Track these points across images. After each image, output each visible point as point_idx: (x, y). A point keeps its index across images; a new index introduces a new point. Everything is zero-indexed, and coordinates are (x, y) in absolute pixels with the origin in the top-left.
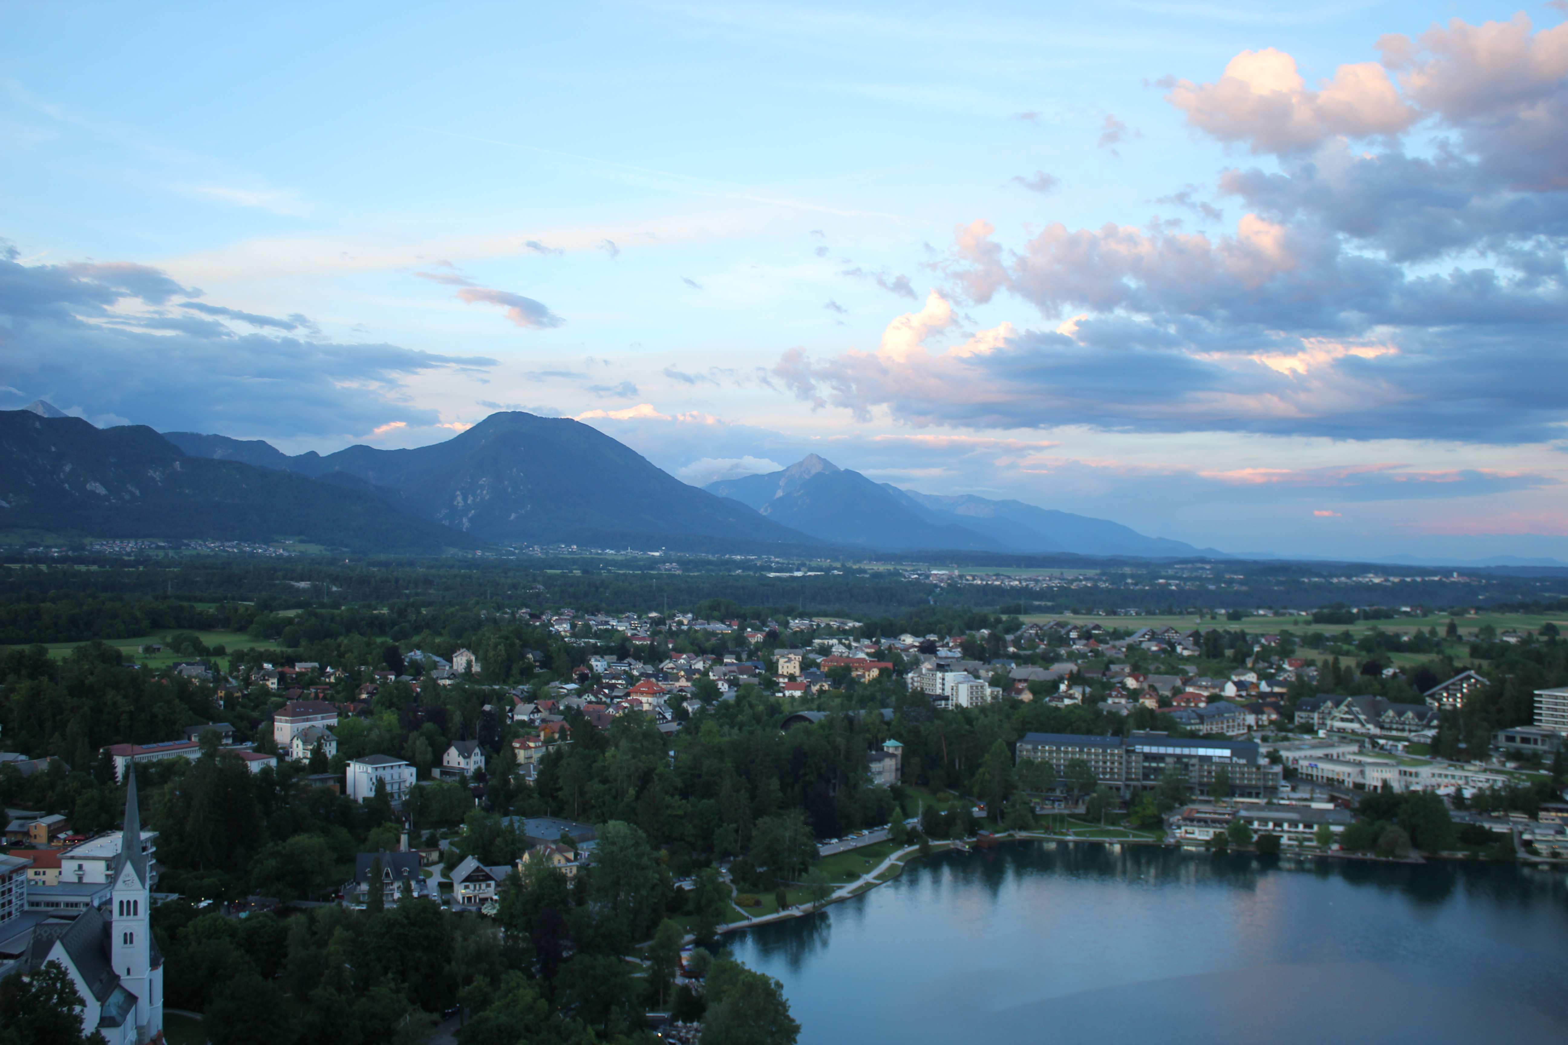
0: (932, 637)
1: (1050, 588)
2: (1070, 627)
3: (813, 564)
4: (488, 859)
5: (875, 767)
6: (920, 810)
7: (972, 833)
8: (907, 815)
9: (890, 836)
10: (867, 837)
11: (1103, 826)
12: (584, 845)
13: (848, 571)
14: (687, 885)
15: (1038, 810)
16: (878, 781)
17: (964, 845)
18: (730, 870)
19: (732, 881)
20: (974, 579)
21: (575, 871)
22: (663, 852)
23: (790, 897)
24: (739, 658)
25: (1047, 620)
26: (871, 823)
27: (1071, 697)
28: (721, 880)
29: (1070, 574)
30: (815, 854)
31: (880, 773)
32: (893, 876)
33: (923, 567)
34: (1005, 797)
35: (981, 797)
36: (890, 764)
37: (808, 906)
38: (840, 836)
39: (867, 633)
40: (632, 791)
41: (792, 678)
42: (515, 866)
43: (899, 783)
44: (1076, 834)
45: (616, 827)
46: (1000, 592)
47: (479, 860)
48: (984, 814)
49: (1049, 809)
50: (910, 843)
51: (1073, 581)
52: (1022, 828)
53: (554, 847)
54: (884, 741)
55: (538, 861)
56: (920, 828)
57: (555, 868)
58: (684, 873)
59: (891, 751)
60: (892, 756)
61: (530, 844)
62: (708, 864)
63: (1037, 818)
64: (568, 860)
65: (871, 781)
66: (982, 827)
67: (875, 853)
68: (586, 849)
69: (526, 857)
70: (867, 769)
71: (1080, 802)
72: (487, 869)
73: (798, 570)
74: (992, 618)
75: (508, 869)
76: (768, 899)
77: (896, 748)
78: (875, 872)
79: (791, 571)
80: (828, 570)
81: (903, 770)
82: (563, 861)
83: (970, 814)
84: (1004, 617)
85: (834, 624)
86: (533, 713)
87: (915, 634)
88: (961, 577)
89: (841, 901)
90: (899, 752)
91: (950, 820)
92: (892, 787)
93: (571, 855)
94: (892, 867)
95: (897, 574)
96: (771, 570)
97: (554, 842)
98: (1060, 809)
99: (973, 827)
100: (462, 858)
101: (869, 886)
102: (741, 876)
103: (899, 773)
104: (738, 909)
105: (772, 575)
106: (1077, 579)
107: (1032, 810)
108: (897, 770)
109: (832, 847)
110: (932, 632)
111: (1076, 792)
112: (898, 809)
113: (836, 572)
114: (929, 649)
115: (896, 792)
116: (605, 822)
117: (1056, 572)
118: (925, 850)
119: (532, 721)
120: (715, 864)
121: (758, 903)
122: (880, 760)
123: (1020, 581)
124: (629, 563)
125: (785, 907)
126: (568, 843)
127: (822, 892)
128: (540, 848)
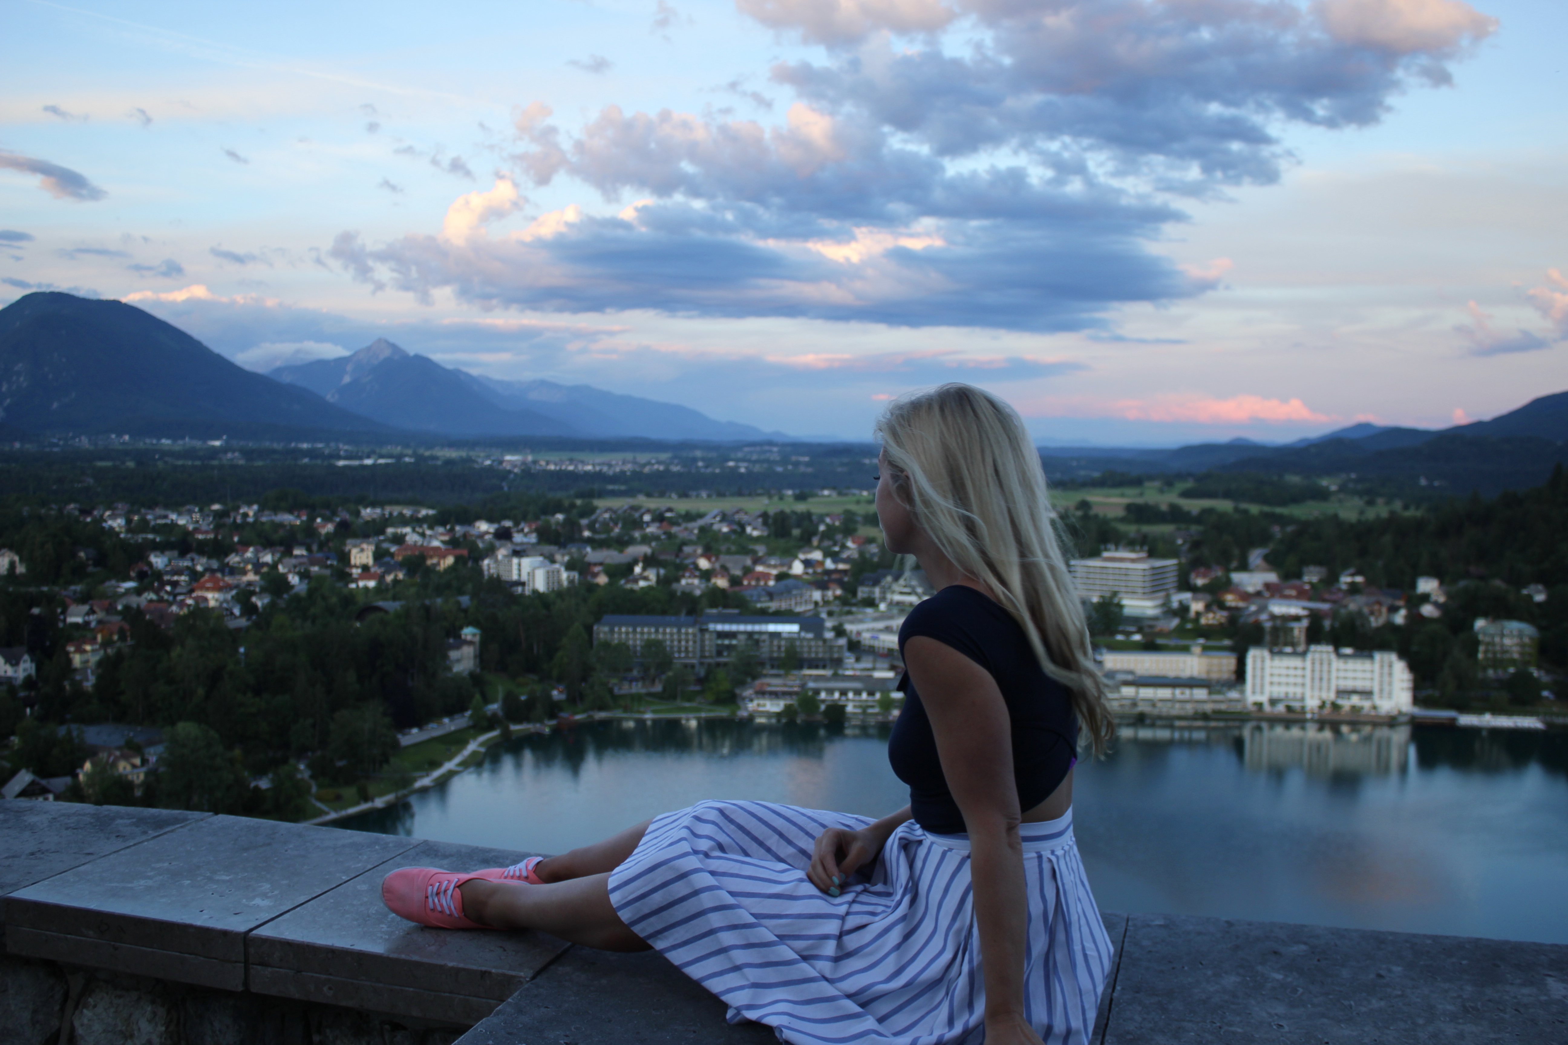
0: (508, 524)
1: (623, 473)
2: (643, 510)
3: (384, 451)
4: (44, 770)
5: (453, 654)
6: (500, 696)
7: (552, 716)
8: (487, 701)
9: (471, 723)
10: (449, 725)
11: (679, 703)
12: (152, 750)
13: (420, 458)
14: (264, 784)
15: (616, 691)
16: (457, 668)
17: (546, 728)
18: (309, 766)
19: (312, 777)
20: (548, 463)
21: (142, 777)
22: (237, 752)
23: (371, 789)
24: (309, 549)
25: (621, 504)
26: (451, 711)
27: (646, 579)
28: (299, 776)
29: (642, 458)
30: (396, 745)
31: (458, 661)
32: (476, 763)
33: (496, 453)
34: (584, 679)
35: (560, 680)
36: (468, 651)
37: (390, 797)
38: (420, 724)
39: (440, 520)
40: (201, 691)
41: (365, 568)
42: (75, 776)
43: (478, 670)
44: (654, 712)
45: (186, 729)
46: (574, 477)
47: (35, 772)
48: (563, 697)
49: (626, 689)
50: (490, 728)
51: (644, 465)
52: (601, 708)
53: (118, 753)
54: (461, 628)
55: (101, 769)
56: (500, 713)
57: (121, 776)
58: (260, 772)
59: (469, 638)
60: (470, 643)
61: (91, 753)
62: (285, 761)
63: (615, 698)
64: (134, 766)
65: (449, 669)
66: (561, 709)
67: (456, 741)
68: (153, 754)
69: (88, 766)
70: (445, 657)
71: (657, 681)
72: (44, 782)
73: (368, 457)
74: (566, 503)
75: (68, 780)
76: (349, 792)
77: (474, 635)
78: (458, 759)
79: (361, 458)
80: (399, 457)
81: (482, 657)
82: (129, 768)
83: (549, 697)
84: (579, 502)
85: (407, 512)
86: (88, 614)
87: (490, 520)
88: (535, 462)
89: (424, 791)
90: (477, 639)
91: (530, 704)
92: (472, 675)
93: (137, 761)
94: (474, 753)
95: (469, 460)
96: (339, 458)
97: (119, 748)
98: (637, 688)
99: (553, 709)
100: (14, 773)
101: (451, 774)
102: (320, 771)
103: (478, 660)
104: (319, 805)
105: (341, 463)
106: (649, 463)
107: (611, 691)
108: (475, 657)
109: (414, 736)
110: (506, 517)
111: (652, 671)
112: (478, 697)
113: (407, 459)
114: (504, 535)
115: (475, 679)
116: (173, 724)
117: (629, 456)
118: (506, 734)
119: (87, 624)
120: (292, 761)
121: (338, 798)
122: (458, 647)
123: (594, 465)
124: (189, 454)
125: (366, 798)
126: (133, 748)
127: (405, 782)
128: (103, 755)
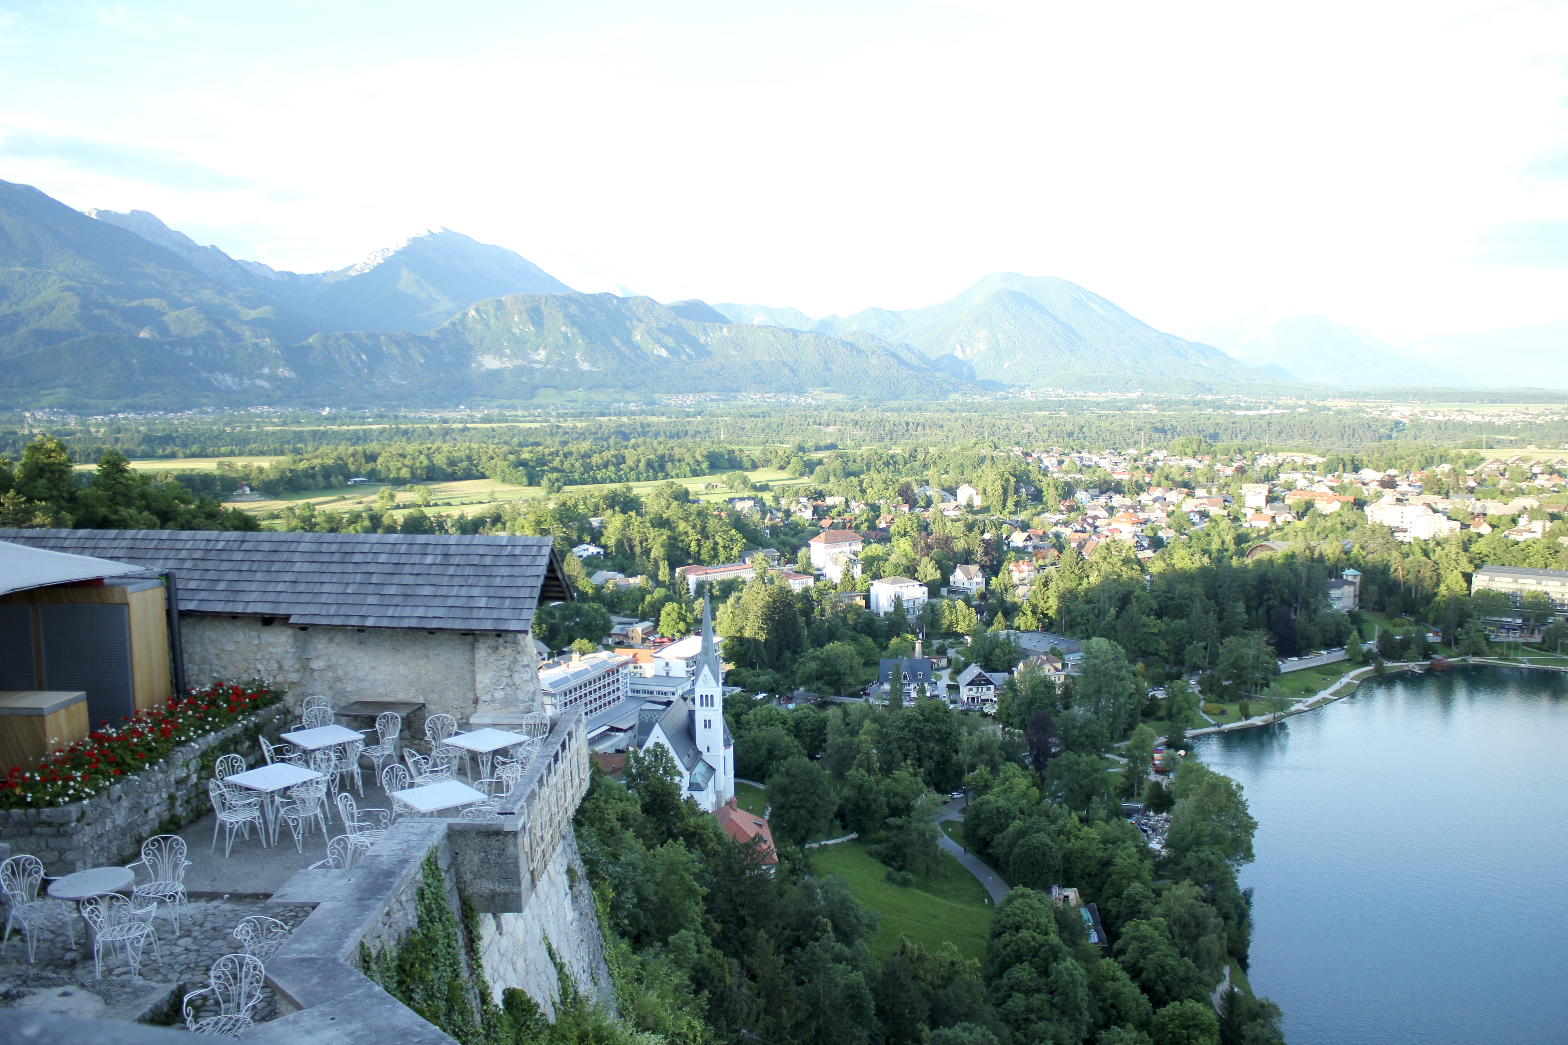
0: (1392, 472)
1: (1514, 423)
2: (1532, 462)
3: (1280, 402)
4: (989, 666)
5: (1334, 593)
6: (1377, 634)
7: (1426, 657)
8: (1363, 638)
9: (1347, 657)
10: (1325, 657)
11: (1558, 655)
12: (1071, 657)
13: (1313, 409)
14: (1160, 694)
15: (1493, 638)
16: (1336, 606)
17: (1419, 667)
18: (1199, 683)
19: (1200, 692)
20: (1436, 415)
21: (1062, 679)
22: (1140, 666)
23: (1252, 707)
24: (1209, 492)
25: (1509, 455)
26: (1328, 645)
27: (1530, 531)
28: (1190, 691)
29: (1535, 409)
30: (1276, 672)
31: (1339, 599)
32: (1349, 693)
33: (1385, 403)
34: (1460, 625)
35: (1435, 623)
36: (1349, 590)
37: (1268, 717)
38: (1299, 653)
39: (1330, 469)
40: (1113, 611)
41: (1258, 510)
42: (1012, 673)
43: (1357, 609)
44: (1530, 661)
45: (1099, 643)
46: (1463, 427)
47: (981, 667)
48: (1438, 639)
49: (1503, 637)
50: (1365, 663)
51: (1538, 415)
52: (1475, 654)
53: (1044, 658)
54: (1343, 569)
55: (1032, 670)
56: (1375, 650)
57: (1045, 676)
58: (1158, 683)
59: (1350, 578)
60: (1351, 583)
61: (1025, 654)
62: (1179, 677)
63: (1490, 644)
64: (1057, 669)
65: (1330, 606)
66: (1435, 652)
67: (1331, 672)
68: (1072, 660)
69: (1021, 665)
70: (1326, 595)
71: (1536, 631)
72: (988, 675)
73: (1266, 408)
74: (1453, 453)
75: (1006, 675)
76: (1233, 708)
77: (1355, 576)
78: (1337, 686)
79: (1259, 409)
80: (1293, 408)
81: (1361, 597)
82: (1052, 670)
83: (1424, 639)
84: (1465, 452)
85: (1299, 458)
86: (1026, 540)
87: (1377, 469)
88: (1423, 413)
89: (1299, 713)
90: (1357, 580)
91: (1405, 645)
92: (1351, 614)
93: (1059, 666)
94: (1348, 684)
95: (1360, 410)
96: (1240, 408)
97: (1045, 653)
98: (1515, 637)
99: (1427, 651)
100: (966, 665)
101: (1326, 701)
102: (1210, 688)
103: (1357, 599)
104: (1205, 717)
105: (1240, 413)
106: (1543, 414)
107: (1487, 638)
108: (1355, 596)
109: (1291, 664)
110: (1391, 466)
111: (1532, 622)
112: (1355, 633)
113: (1301, 410)
114: (1389, 483)
115: (1354, 617)
116: (1088, 638)
117: (1521, 407)
118: (1380, 670)
119: (1026, 547)
120: (1185, 677)
121: (1223, 712)
122: (1339, 587)
123: (1483, 416)
124: (1111, 404)
125: (1247, 717)
126: (1056, 654)
127: (1282, 706)
128: (1033, 658)
